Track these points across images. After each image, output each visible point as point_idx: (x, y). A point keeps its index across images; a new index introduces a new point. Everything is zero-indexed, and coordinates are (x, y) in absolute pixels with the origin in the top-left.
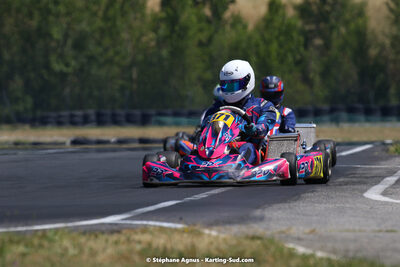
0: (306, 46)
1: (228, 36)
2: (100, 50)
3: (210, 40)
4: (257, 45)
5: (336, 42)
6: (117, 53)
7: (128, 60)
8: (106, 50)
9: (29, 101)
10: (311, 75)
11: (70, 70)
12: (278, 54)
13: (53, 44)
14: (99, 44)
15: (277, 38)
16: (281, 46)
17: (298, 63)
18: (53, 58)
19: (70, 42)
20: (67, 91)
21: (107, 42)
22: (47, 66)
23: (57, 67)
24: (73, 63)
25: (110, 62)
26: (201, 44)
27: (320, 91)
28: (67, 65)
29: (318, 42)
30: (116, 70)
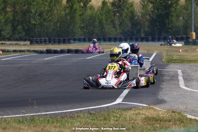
0: (114, 16)
1: (89, 12)
2: (47, 17)
3: (83, 14)
4: (99, 16)
5: (124, 15)
6: (52, 18)
7: (56, 20)
8: (49, 17)
9: (24, 34)
10: (116, 25)
11: (37, 23)
12: (105, 19)
13: (32, 15)
14: (47, 15)
15: (105, 13)
16: (106, 16)
17: (112, 21)
18: (32, 19)
19: (37, 14)
20: (36, 30)
21: (49, 14)
22: (30, 22)
23: (33, 22)
24: (38, 21)
25: (51, 20)
26: (80, 15)
27: (119, 31)
28: (36, 22)
29: (118, 14)
30: (52, 23)
